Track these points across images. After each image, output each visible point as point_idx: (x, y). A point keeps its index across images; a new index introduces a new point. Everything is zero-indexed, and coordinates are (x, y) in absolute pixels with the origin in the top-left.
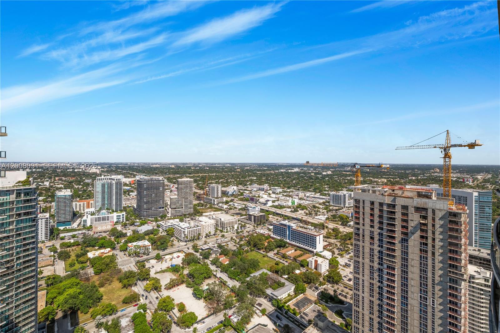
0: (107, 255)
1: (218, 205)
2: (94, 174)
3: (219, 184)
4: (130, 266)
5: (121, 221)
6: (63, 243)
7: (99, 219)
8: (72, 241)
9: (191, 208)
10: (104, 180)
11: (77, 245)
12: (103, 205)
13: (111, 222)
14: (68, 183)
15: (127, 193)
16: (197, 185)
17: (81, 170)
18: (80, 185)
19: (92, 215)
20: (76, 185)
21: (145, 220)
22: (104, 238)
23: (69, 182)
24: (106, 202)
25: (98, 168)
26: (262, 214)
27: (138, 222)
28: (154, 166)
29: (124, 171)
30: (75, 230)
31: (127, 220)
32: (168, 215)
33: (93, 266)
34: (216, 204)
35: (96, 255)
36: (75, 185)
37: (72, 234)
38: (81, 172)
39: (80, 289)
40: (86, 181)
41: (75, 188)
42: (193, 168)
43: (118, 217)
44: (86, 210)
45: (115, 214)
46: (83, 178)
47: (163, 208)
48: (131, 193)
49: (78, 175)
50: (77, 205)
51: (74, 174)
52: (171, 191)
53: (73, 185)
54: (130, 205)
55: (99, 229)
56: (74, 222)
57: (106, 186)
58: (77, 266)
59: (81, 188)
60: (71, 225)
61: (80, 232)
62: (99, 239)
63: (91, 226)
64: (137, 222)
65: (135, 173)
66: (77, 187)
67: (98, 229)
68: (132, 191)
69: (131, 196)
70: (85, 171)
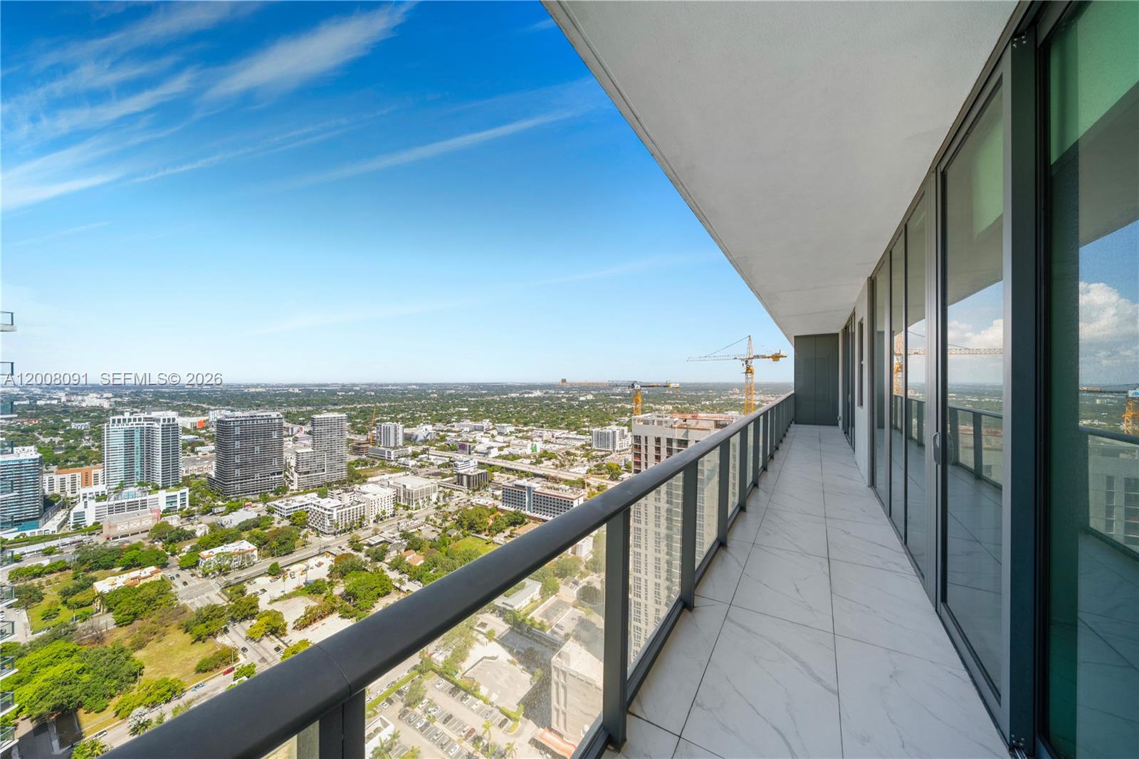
0: (148, 581)
1: (397, 461)
2: (93, 409)
3: (397, 422)
4: (208, 597)
5: (179, 507)
6: (20, 569)
7: (120, 508)
8: (46, 562)
9: (342, 470)
10: (132, 422)
11: (60, 570)
12: (129, 476)
13: (151, 511)
14: (19, 433)
15: (189, 447)
16: (353, 426)
17: (55, 402)
18: (56, 435)
19: (98, 500)
20: (44, 437)
21: (238, 501)
22: (136, 547)
23: (23, 431)
24: (138, 470)
25: (105, 395)
26: (481, 471)
27: (222, 506)
28: (252, 390)
29: (176, 403)
30: (53, 537)
31: (192, 504)
32: (291, 488)
33: (110, 610)
34: (392, 459)
35: (117, 586)
36: (41, 437)
37: (43, 548)
38: (57, 406)
39: (82, 662)
40: (74, 426)
41: (43, 443)
42: (340, 394)
43: (171, 500)
44: (81, 491)
45: (162, 495)
46: (64, 421)
47: (280, 473)
48: (198, 449)
49: (48, 413)
50: (54, 481)
51: (33, 410)
52: (296, 440)
53: (34, 436)
54: (197, 474)
55: (122, 528)
56: (47, 519)
57: (137, 435)
58: (66, 615)
59: (60, 443)
60: (38, 528)
61: (67, 540)
62: (122, 550)
63: (95, 524)
64: (218, 506)
65: (205, 406)
66: (47, 440)
67: (119, 528)
68: (202, 444)
69: (200, 454)
70: (69, 404)
